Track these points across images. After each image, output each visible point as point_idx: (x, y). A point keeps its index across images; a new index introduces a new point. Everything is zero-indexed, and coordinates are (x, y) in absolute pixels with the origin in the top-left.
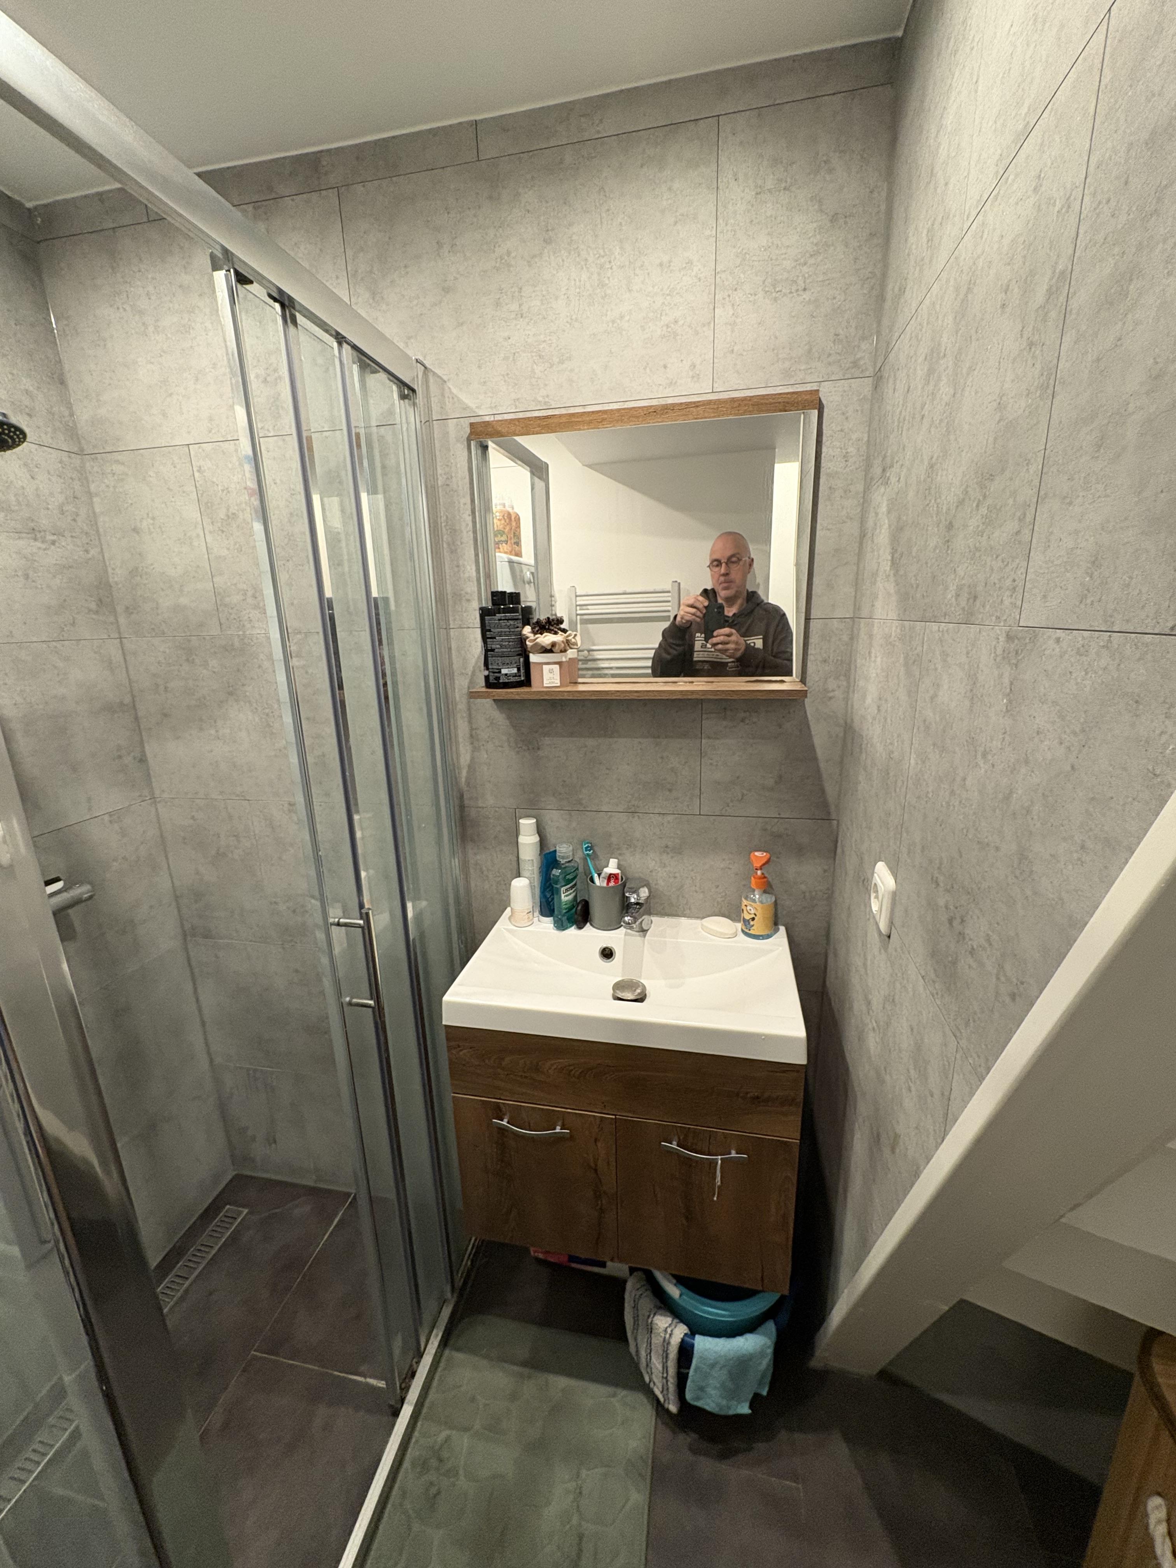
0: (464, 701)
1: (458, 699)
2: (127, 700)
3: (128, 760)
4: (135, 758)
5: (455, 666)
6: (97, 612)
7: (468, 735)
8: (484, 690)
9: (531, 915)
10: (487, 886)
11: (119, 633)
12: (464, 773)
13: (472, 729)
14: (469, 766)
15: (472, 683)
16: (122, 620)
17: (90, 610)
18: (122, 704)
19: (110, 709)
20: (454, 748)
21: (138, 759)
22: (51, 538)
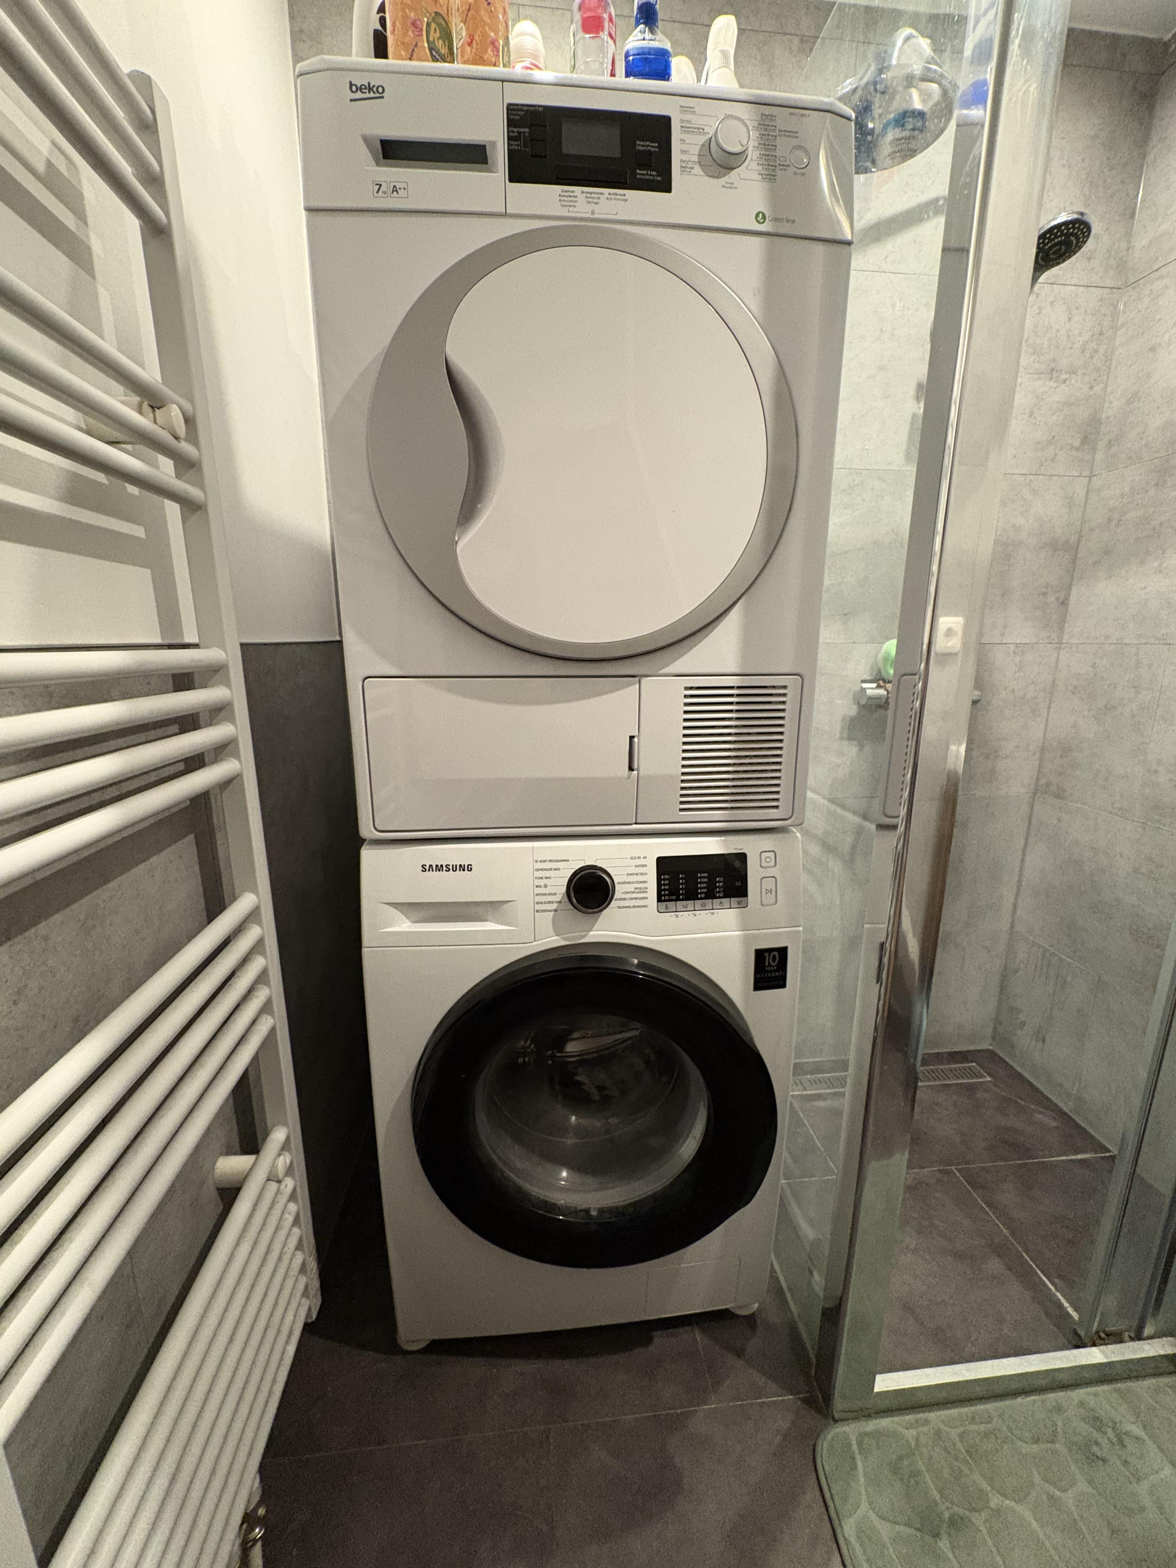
2: (1073, 539)
3: (1051, 599)
4: (1057, 599)
6: (1077, 450)
11: (1091, 471)
16: (1099, 457)
17: (1073, 447)
18: (1067, 542)
19: (1054, 546)
21: (1060, 601)
22: (1065, 376)
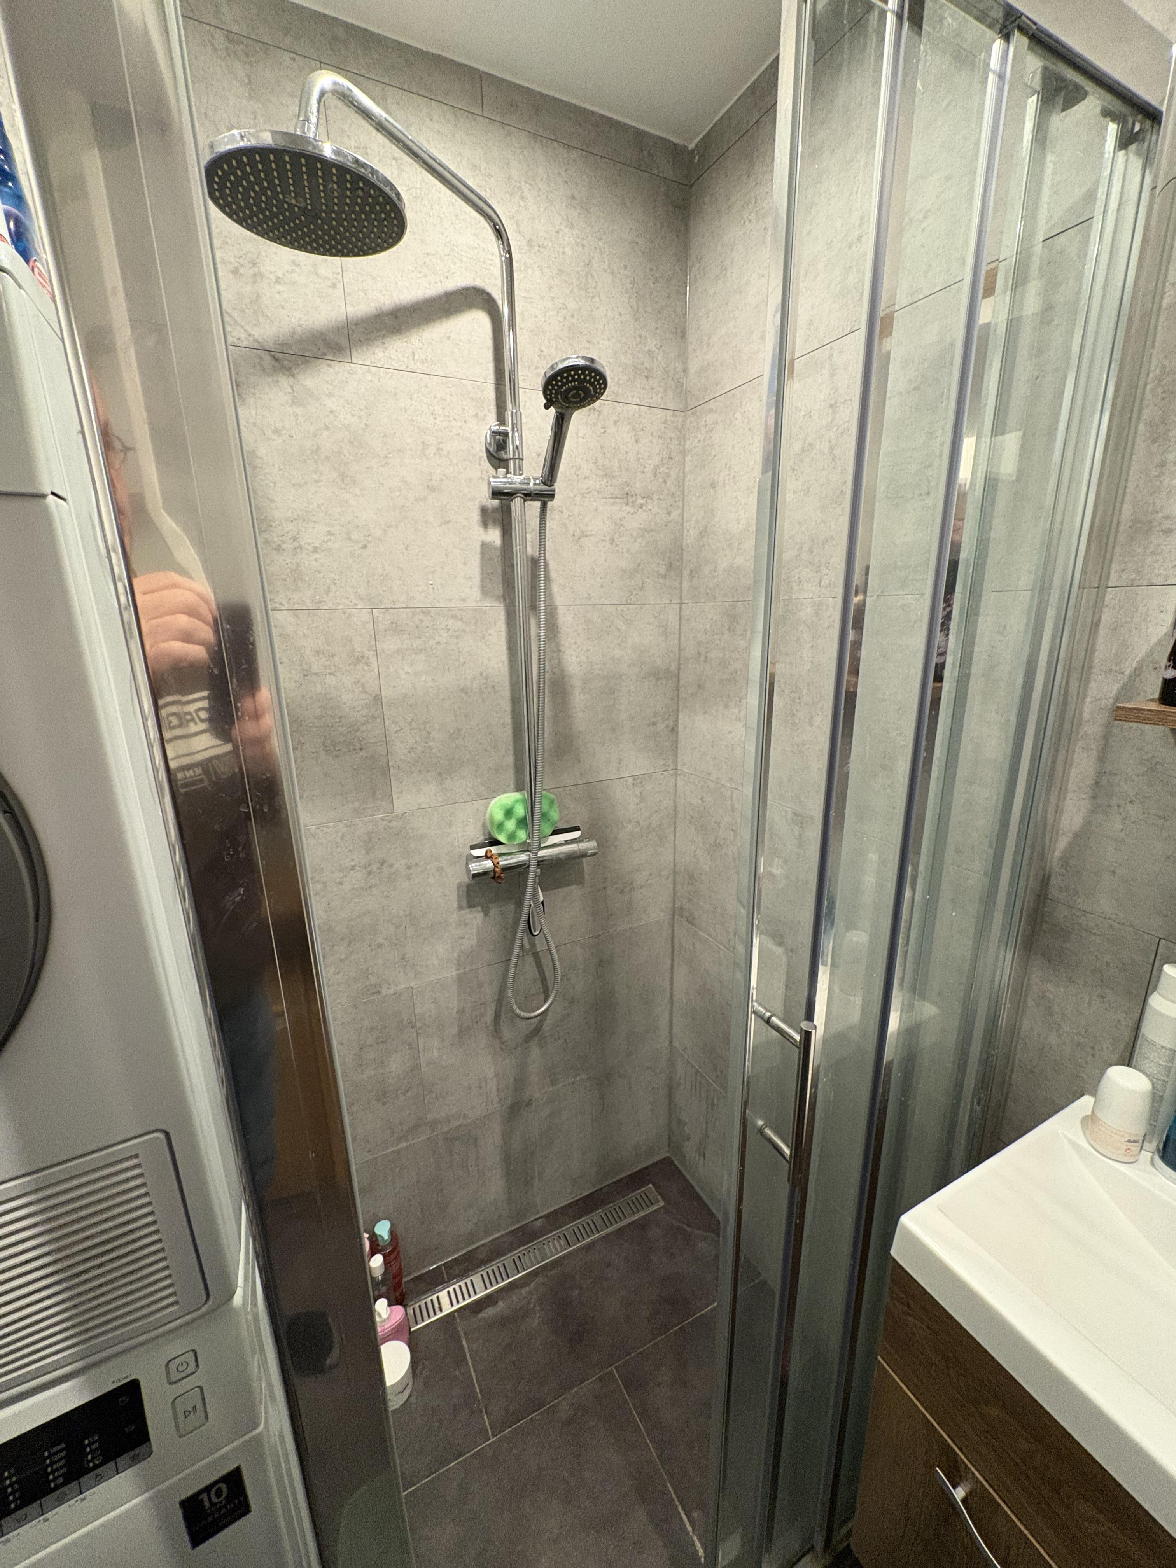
0: (1102, 719)
1: (1086, 715)
2: (673, 667)
3: (661, 727)
4: (667, 726)
5: (1098, 657)
6: (665, 577)
7: (1089, 782)
8: (1155, 706)
9: (1135, 1148)
10: (1053, 1039)
11: (681, 598)
12: (1062, 843)
13: (1101, 773)
14: (1077, 836)
15: (1128, 689)
16: (686, 585)
17: (659, 575)
18: (667, 671)
19: (656, 675)
20: (1053, 799)
21: (670, 728)
22: (642, 501)
